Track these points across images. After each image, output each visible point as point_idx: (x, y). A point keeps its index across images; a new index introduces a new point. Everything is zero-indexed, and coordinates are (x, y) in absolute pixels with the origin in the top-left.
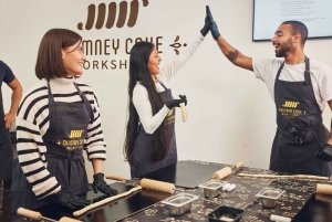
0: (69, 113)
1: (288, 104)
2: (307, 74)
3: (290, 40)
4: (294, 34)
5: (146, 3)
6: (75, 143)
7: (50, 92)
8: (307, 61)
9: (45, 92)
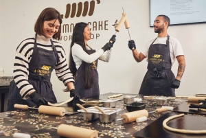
0: (45, 56)
1: (156, 56)
2: (168, 42)
3: (163, 25)
4: (165, 22)
5: (99, 2)
6: (46, 72)
7: (36, 41)
8: (168, 37)
9: (33, 41)
